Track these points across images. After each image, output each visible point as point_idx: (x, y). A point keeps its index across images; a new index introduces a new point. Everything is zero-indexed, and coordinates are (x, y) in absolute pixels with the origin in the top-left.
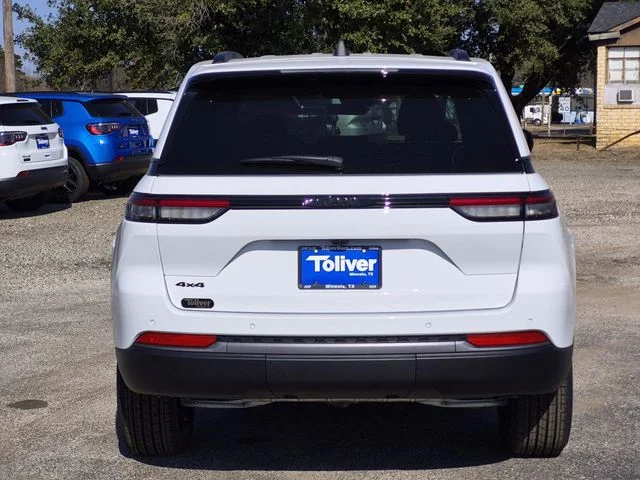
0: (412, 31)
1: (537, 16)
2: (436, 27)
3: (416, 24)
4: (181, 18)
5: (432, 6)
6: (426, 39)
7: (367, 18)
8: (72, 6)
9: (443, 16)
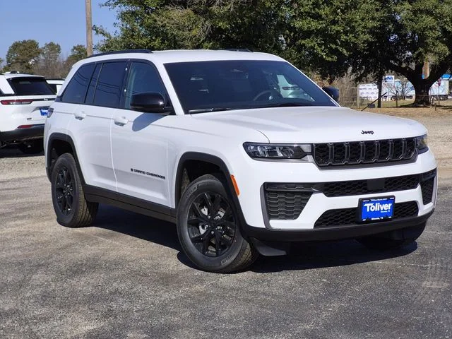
0: (343, 37)
1: (434, 26)
2: (359, 35)
3: (346, 33)
4: (194, 32)
5: (356, 22)
6: (352, 42)
7: (313, 30)
8: (128, 26)
9: (364, 28)
